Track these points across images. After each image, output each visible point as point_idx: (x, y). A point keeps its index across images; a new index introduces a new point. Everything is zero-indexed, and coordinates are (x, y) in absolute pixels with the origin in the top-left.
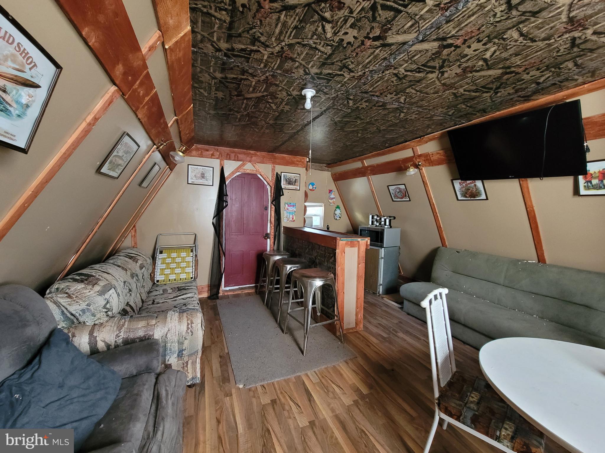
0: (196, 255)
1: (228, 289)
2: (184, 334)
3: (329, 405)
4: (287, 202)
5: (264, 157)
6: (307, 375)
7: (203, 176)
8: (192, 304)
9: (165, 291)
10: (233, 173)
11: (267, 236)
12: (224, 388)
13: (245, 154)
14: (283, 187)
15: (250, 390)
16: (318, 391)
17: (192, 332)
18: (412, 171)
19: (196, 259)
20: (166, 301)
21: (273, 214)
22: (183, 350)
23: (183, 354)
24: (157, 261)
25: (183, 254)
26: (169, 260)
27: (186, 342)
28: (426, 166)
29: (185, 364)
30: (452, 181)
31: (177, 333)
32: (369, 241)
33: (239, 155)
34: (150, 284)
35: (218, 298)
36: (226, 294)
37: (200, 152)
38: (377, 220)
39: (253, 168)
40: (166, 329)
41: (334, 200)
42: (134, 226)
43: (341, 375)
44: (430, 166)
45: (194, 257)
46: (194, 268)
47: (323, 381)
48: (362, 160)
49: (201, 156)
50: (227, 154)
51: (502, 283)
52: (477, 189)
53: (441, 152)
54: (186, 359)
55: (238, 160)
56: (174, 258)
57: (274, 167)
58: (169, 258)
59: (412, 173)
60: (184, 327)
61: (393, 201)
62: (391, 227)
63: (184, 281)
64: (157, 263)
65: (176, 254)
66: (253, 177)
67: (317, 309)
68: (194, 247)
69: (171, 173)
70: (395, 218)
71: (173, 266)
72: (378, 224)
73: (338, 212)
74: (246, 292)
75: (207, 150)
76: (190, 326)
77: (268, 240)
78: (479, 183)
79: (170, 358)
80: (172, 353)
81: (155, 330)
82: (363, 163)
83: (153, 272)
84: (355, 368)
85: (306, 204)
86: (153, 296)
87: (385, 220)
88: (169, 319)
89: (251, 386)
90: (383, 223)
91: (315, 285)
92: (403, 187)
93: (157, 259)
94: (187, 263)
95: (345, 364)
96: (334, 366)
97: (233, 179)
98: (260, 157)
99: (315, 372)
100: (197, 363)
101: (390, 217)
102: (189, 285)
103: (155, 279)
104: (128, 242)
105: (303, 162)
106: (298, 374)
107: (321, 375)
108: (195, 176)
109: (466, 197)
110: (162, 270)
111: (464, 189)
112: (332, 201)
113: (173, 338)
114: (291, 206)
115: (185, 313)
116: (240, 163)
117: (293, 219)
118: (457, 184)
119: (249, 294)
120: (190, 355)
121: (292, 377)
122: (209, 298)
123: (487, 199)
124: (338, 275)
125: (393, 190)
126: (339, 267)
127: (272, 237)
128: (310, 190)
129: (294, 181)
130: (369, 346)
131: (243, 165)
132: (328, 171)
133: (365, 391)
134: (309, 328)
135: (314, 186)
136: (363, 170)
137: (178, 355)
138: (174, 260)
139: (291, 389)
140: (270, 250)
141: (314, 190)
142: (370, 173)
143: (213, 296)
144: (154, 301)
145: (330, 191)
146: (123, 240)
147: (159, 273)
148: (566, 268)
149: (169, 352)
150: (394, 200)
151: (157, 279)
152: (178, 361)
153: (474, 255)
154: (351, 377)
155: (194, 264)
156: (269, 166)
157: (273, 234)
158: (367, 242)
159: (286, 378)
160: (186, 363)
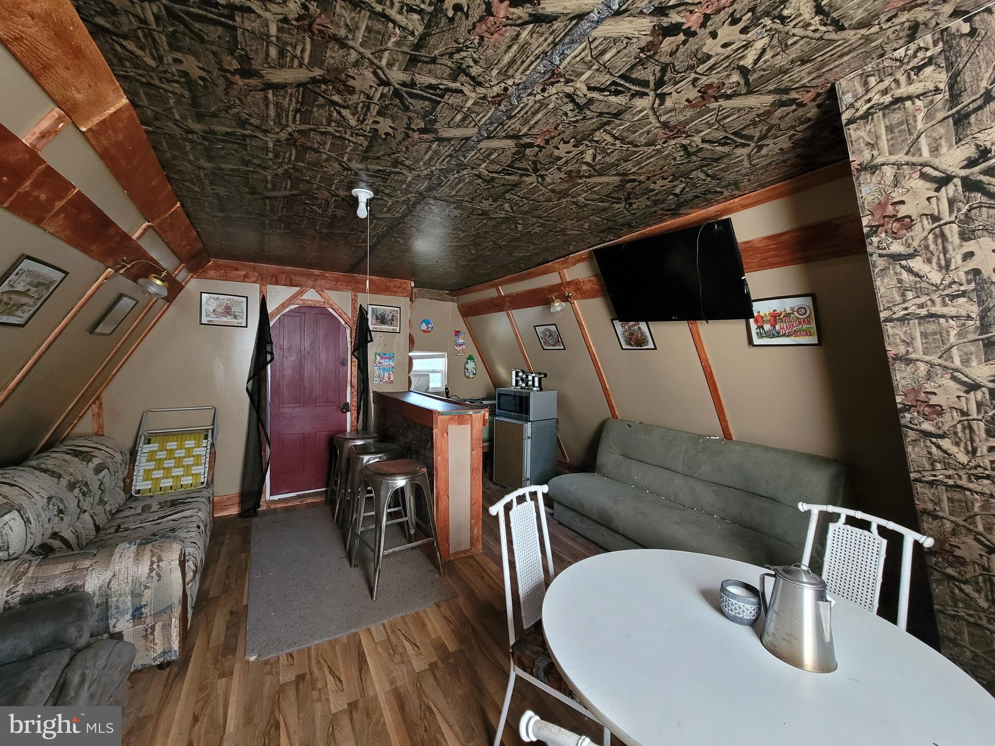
0: (213, 445)
1: (276, 498)
2: (143, 579)
3: (389, 673)
4: (378, 351)
5: (337, 280)
6: (369, 631)
7: (228, 311)
8: (186, 528)
9: (146, 508)
10: (283, 306)
11: (346, 408)
12: (222, 664)
13: (303, 275)
14: (371, 327)
15: (266, 663)
16: (379, 653)
17: (159, 575)
18: (558, 306)
19: (213, 450)
20: (142, 525)
21: (355, 372)
22: (141, 607)
23: (142, 613)
24: (138, 457)
25: (190, 443)
26: (162, 455)
27: (148, 594)
28: (578, 299)
29: (149, 631)
30: (612, 320)
31: (130, 579)
32: (487, 414)
33: (293, 278)
34: (121, 496)
35: (256, 514)
36: (272, 507)
37: (222, 272)
38: (522, 379)
39: (319, 298)
40: (109, 574)
41: (464, 347)
42: (98, 398)
43: (424, 625)
44: (582, 298)
45: (209, 447)
46: (207, 466)
47: (392, 638)
48: (496, 286)
49: (224, 278)
50: (273, 275)
51: (680, 470)
52: (642, 334)
53: (593, 278)
54: (149, 621)
55: (292, 285)
56: (171, 451)
57: (356, 296)
58: (162, 451)
59: (559, 309)
60: (144, 569)
61: (544, 349)
62: (541, 389)
63: (187, 489)
64: (138, 460)
65: (176, 443)
66: (320, 312)
67: (410, 525)
68: (210, 431)
69: (168, 306)
70: (546, 375)
71: (169, 463)
72: (524, 385)
73: (471, 365)
74: (309, 501)
75: (236, 269)
76: (155, 566)
77: (348, 414)
78: (643, 326)
79: (116, 622)
80: (121, 613)
81: (88, 577)
82: (498, 290)
83: (130, 476)
84: (448, 613)
85: (411, 354)
86: (120, 518)
87: (533, 378)
88: (116, 556)
89: (269, 657)
90: (530, 383)
91: (393, 487)
92: (553, 328)
93: (139, 454)
94: (196, 458)
95: (435, 608)
96: (417, 613)
97: (284, 315)
98: (331, 280)
99: (383, 625)
100: (173, 626)
101: (540, 374)
102: (194, 495)
103: (133, 487)
104: (86, 425)
105: (404, 289)
106: (354, 630)
107: (391, 627)
108: (214, 311)
109: (631, 345)
110: (148, 472)
111: (627, 333)
112: (461, 348)
113: (122, 587)
114: (385, 358)
115: (150, 545)
116: (295, 290)
117: (389, 379)
118: (618, 325)
119: (313, 505)
120: (157, 615)
121: (343, 636)
122: (240, 515)
123: (655, 348)
124: (437, 468)
125: (542, 333)
126: (438, 456)
127: (354, 408)
128: (424, 331)
129: (390, 318)
130: (482, 577)
131: (301, 293)
132: (453, 301)
133: (452, 646)
134: (381, 555)
135: (430, 325)
136: (499, 301)
137: (133, 616)
138: (171, 454)
139: (336, 656)
140: (351, 430)
141: (429, 332)
142: (509, 306)
143: (247, 511)
144: (119, 527)
145: (457, 333)
146: (75, 422)
147: (142, 478)
148: (752, 445)
149: (114, 611)
150: (545, 347)
151: (138, 488)
152: (134, 626)
153: (647, 428)
154: (438, 627)
155: (208, 459)
156: (348, 295)
157: (355, 404)
158: (484, 416)
159: (332, 638)
160: (151, 628)
